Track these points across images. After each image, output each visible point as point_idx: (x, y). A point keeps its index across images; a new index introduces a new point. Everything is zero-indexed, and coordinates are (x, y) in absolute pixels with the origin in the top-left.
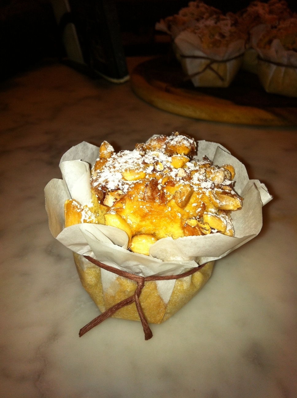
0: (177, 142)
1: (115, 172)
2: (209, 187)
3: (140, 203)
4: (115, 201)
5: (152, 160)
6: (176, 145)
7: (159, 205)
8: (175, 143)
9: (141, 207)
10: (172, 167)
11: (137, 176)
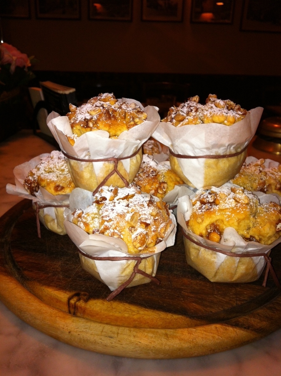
0: (105, 96)
1: (84, 114)
2: (131, 109)
3: (106, 121)
4: (93, 124)
5: (99, 104)
6: (105, 98)
7: (114, 120)
8: (104, 97)
9: (107, 122)
10: (110, 105)
11: (97, 112)
